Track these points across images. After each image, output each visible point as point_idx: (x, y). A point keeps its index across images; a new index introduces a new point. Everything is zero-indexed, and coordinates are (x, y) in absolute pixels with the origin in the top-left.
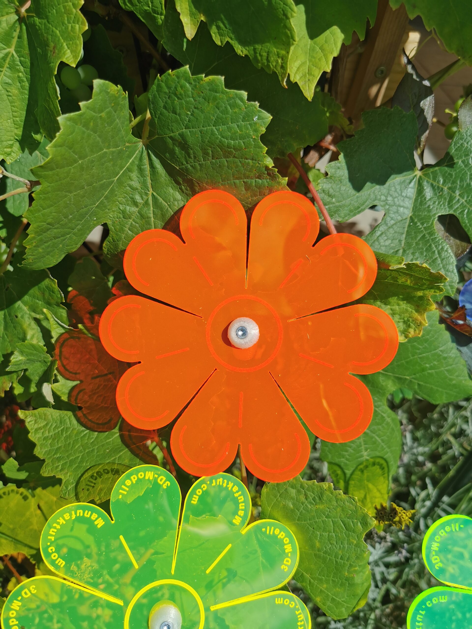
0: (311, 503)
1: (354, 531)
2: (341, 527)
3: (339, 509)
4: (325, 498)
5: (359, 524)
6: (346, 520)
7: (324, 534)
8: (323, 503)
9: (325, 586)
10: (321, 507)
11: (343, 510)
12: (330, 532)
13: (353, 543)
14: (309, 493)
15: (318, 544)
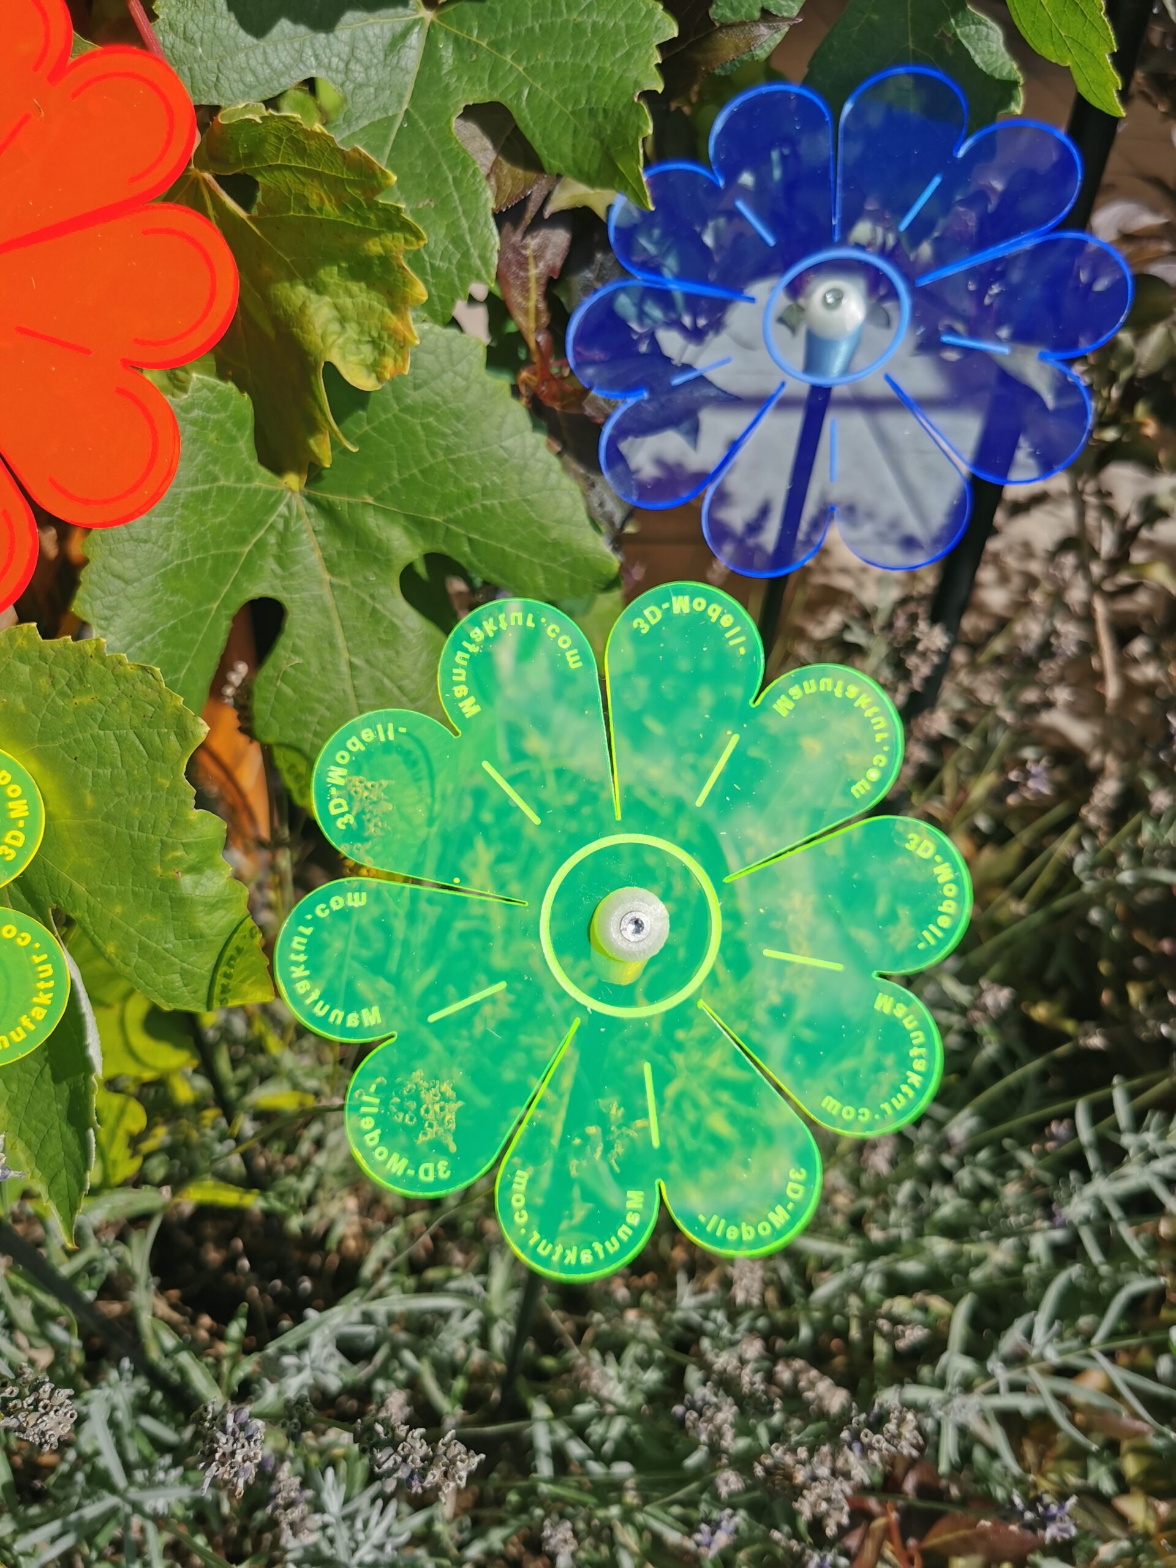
0: (62, 694)
1: (163, 758)
2: (138, 750)
3: (125, 704)
4: (90, 676)
5: (173, 737)
6: (146, 731)
7: (101, 771)
8: (88, 691)
9: (118, 909)
10: (85, 700)
11: (134, 706)
12: (113, 766)
13: (162, 786)
14: (59, 671)
15: (89, 800)
